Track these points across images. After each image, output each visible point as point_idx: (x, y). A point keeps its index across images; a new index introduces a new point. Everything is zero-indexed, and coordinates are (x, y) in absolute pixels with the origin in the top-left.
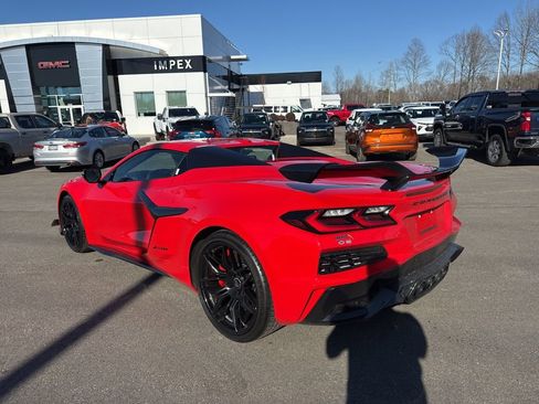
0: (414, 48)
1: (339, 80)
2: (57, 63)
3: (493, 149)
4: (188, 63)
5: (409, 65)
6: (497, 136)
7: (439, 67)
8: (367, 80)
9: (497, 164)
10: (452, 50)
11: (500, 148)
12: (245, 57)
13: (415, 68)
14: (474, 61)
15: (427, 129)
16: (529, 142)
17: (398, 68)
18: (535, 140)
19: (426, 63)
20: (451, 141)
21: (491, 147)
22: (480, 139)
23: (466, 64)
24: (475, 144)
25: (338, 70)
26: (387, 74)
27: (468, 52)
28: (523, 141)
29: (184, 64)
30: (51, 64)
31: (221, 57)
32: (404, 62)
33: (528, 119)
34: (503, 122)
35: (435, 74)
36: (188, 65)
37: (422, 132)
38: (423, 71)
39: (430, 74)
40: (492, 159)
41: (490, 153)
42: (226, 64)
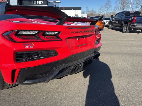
0: (108, 2)
1: (87, 10)
2: (4, 1)
3: (125, 28)
4: (42, 2)
5: (106, 7)
6: (126, 24)
7: (114, 8)
8: (95, 11)
9: (125, 33)
10: (118, 3)
11: (127, 28)
12: (59, 1)
13: (108, 8)
14: (124, 7)
15: (108, 23)
16: (135, 26)
17: (103, 8)
18: (136, 25)
19: (111, 7)
20: (114, 26)
21: (124, 27)
22: (121, 25)
23: (121, 7)
24: (120, 27)
25: (87, 8)
26: (100, 9)
27: (122, 4)
28: (133, 26)
29: (41, 3)
30: (2, 1)
31: (52, 1)
32: (105, 6)
33: (135, 19)
34: (128, 20)
35: (113, 10)
36: (42, 3)
37: (107, 24)
38: (110, 9)
39: (112, 10)
40: (124, 31)
41: (124, 29)
42: (54, 4)
